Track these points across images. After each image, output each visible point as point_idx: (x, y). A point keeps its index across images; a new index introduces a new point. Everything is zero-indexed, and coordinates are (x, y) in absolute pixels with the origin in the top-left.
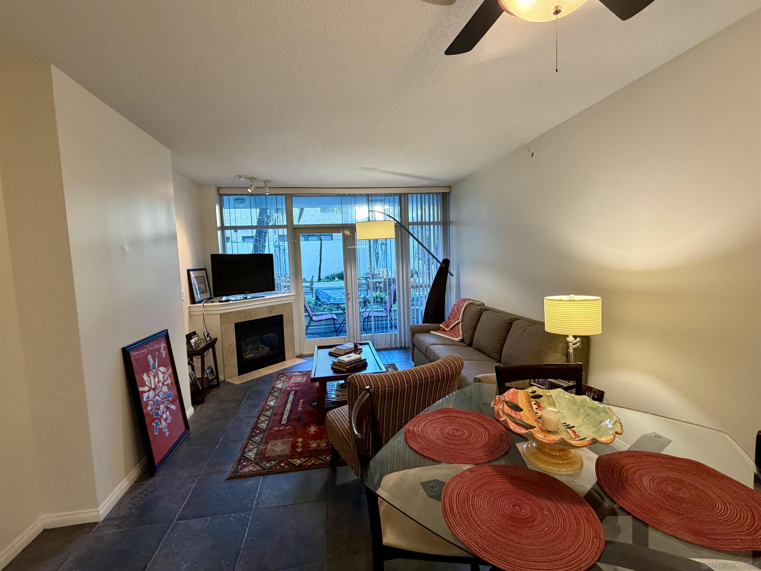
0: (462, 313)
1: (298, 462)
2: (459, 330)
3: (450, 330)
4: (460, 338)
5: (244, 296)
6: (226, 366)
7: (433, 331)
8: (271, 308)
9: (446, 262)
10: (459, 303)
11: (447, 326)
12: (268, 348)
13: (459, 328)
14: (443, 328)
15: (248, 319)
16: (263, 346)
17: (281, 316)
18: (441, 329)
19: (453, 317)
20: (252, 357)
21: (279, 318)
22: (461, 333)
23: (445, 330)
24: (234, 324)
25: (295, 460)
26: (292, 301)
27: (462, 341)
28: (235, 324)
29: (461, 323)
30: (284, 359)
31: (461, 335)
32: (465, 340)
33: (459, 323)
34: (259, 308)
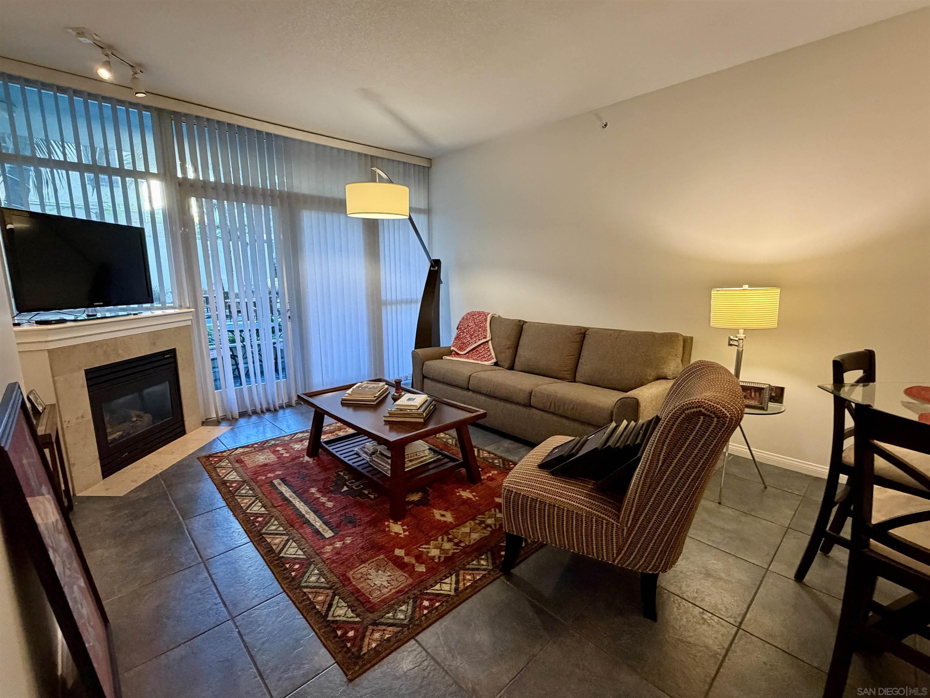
0: (488, 329)
1: (446, 587)
2: (489, 351)
3: (468, 352)
4: (494, 360)
5: (90, 311)
6: (74, 464)
7: (446, 356)
8: (155, 336)
9: (436, 263)
10: (474, 317)
11: (461, 349)
12: (149, 415)
13: (489, 348)
14: (455, 352)
15: (115, 360)
16: (138, 413)
17: (173, 352)
18: (454, 352)
19: (471, 335)
20: (121, 437)
21: (166, 356)
22: (493, 354)
23: (458, 354)
24: (83, 373)
25: (438, 587)
26: (189, 323)
27: (496, 364)
28: (87, 372)
29: (490, 342)
30: (183, 432)
31: (494, 357)
32: (499, 363)
33: (487, 342)
34: (131, 337)
